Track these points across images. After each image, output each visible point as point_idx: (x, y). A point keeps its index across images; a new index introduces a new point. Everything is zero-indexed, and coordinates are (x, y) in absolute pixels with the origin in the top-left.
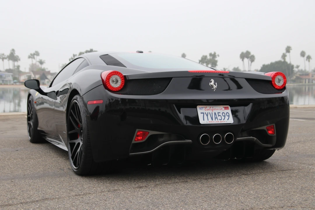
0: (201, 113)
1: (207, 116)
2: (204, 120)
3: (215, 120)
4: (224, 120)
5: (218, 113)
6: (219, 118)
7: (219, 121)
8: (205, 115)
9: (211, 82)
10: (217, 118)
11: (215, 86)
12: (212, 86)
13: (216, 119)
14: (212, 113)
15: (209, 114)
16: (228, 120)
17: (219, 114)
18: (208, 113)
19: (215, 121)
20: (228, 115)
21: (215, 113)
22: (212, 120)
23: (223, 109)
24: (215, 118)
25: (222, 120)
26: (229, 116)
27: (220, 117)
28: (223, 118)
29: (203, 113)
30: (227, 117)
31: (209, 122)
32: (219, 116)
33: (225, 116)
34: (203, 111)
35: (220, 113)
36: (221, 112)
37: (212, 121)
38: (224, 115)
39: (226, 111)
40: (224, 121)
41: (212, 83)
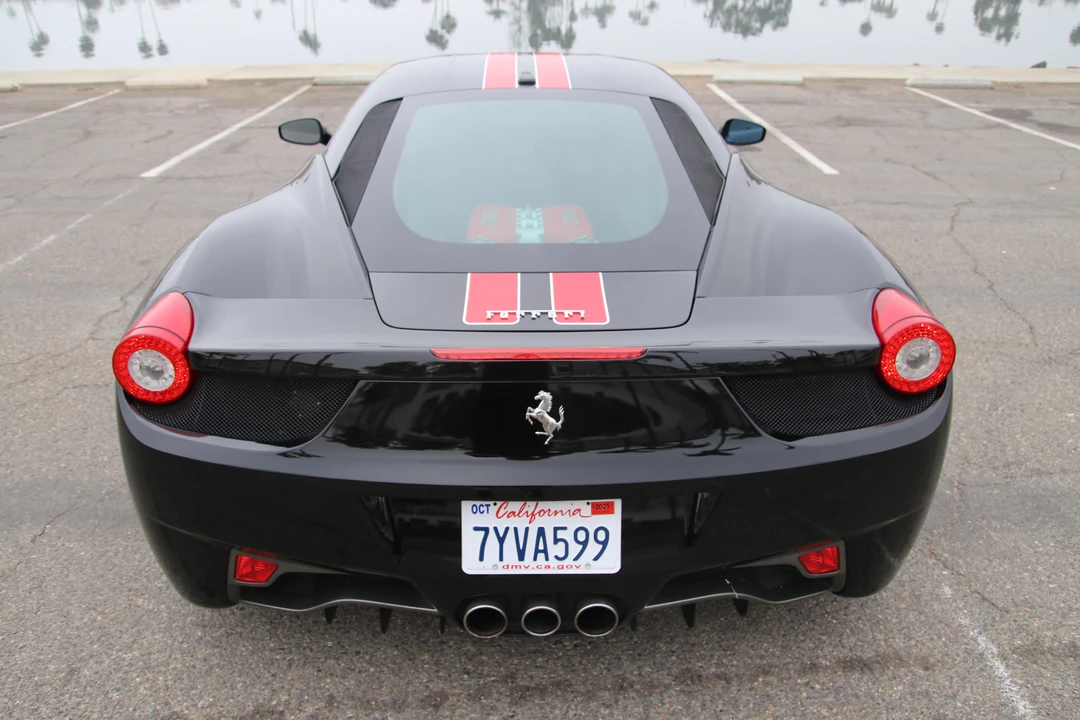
0: (476, 529)
1: (501, 540)
2: (482, 559)
3: (535, 559)
4: (576, 558)
5: (556, 529)
6: (556, 550)
7: (553, 562)
8: (492, 538)
9: (535, 405)
10: (545, 551)
11: (552, 420)
13: (541, 556)
14: (527, 529)
15: (511, 533)
16: (596, 559)
17: (561, 534)
18: (507, 529)
19: (535, 564)
20: (601, 536)
21: (541, 532)
22: (522, 558)
23: (587, 511)
24: (537, 551)
25: (569, 561)
26: (605, 544)
27: (561, 545)
28: (575, 549)
29: (486, 530)
30: (593, 548)
31: (507, 567)
32: (556, 541)
33: (585, 544)
34: (488, 520)
35: (564, 529)
36: (573, 523)
37: (522, 564)
38: (581, 536)
39: (593, 522)
40: (577, 563)
41: (540, 412)
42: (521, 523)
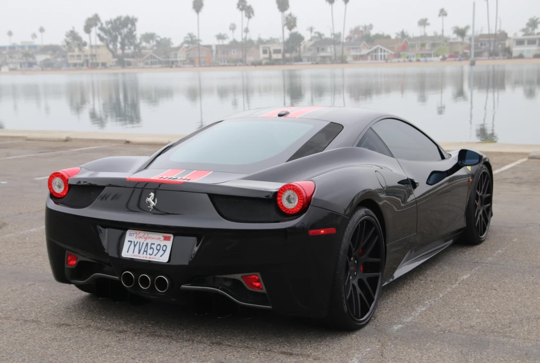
0: (129, 241)
1: (135, 246)
2: (128, 252)
3: (143, 254)
4: (155, 255)
6: (150, 251)
7: (148, 256)
8: (132, 245)
9: (149, 197)
10: (146, 251)
11: (153, 203)
12: (149, 203)
13: (145, 253)
14: (143, 243)
15: (139, 243)
16: (161, 256)
17: (153, 246)
18: (137, 242)
19: (142, 256)
20: (164, 248)
21: (147, 244)
22: (139, 253)
23: (162, 238)
24: (144, 251)
25: (153, 256)
26: (165, 251)
27: (152, 250)
28: (156, 251)
29: (131, 242)
30: (161, 252)
31: (134, 256)
32: (151, 248)
33: (159, 250)
34: (133, 238)
35: (154, 244)
36: (157, 242)
37: (139, 255)
38: (158, 248)
39: (163, 243)
40: (155, 257)
41: (150, 200)
42: (142, 240)
